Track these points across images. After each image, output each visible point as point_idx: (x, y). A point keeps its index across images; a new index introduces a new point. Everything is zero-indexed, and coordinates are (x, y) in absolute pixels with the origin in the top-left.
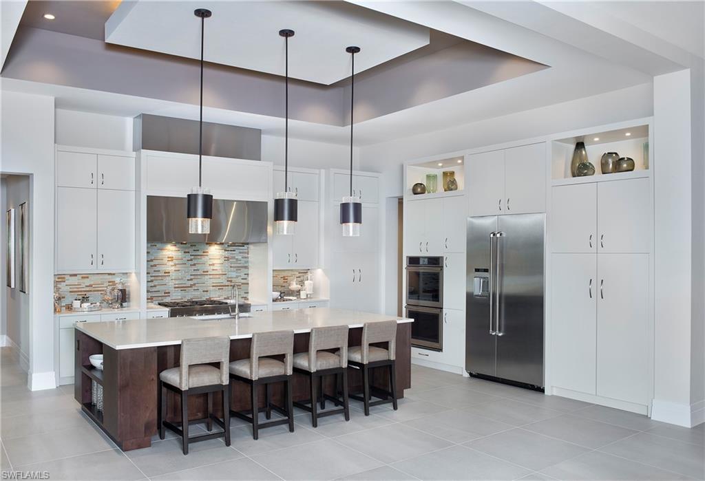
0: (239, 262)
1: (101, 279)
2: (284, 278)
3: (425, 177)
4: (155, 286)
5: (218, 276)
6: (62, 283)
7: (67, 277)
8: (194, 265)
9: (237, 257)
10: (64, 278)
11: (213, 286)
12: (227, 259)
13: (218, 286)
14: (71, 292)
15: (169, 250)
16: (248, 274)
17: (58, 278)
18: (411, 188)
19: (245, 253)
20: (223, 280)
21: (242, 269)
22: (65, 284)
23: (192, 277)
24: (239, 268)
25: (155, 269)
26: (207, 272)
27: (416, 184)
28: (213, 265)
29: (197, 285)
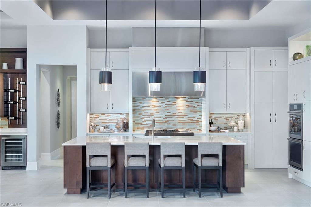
0: (195, 108)
1: (117, 117)
2: (226, 118)
3: (305, 47)
4: (145, 121)
5: (182, 117)
6: (98, 118)
7: (100, 115)
8: (168, 110)
9: (194, 106)
10: (99, 116)
11: (179, 122)
12: (188, 106)
13: (181, 122)
14: (102, 123)
15: (153, 101)
16: (202, 116)
17: (96, 116)
18: (292, 56)
19: (199, 103)
20: (185, 119)
21: (198, 113)
22: (99, 119)
23: (166, 117)
24: (195, 112)
25: (145, 111)
26: (176, 114)
27: (294, 54)
28: (179, 110)
29: (169, 121)
